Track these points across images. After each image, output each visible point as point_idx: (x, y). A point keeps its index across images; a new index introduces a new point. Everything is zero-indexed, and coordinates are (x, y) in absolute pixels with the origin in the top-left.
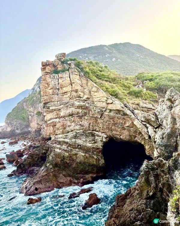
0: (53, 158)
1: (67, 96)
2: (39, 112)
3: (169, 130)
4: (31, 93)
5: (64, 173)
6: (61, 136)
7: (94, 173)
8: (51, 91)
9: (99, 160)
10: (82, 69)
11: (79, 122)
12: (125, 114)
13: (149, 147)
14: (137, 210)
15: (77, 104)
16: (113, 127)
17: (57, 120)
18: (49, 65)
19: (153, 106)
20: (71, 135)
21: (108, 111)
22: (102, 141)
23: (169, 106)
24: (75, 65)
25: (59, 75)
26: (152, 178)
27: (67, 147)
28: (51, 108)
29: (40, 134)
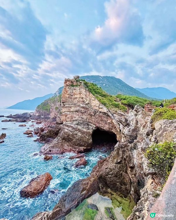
0: (62, 134)
1: (77, 100)
2: (57, 107)
3: (133, 127)
4: (53, 96)
5: (68, 144)
6: (69, 122)
7: (85, 147)
8: (68, 96)
9: (89, 140)
10: (87, 87)
11: (81, 116)
12: (108, 116)
13: (119, 136)
14: (110, 169)
15: (82, 105)
16: (100, 122)
17: (69, 113)
18: (69, 81)
19: (124, 114)
20: (75, 123)
21: (99, 112)
22: (92, 129)
23: (135, 114)
24: (84, 83)
25: (74, 87)
26: (121, 152)
27: (72, 129)
28: (66, 106)
29: (55, 120)
